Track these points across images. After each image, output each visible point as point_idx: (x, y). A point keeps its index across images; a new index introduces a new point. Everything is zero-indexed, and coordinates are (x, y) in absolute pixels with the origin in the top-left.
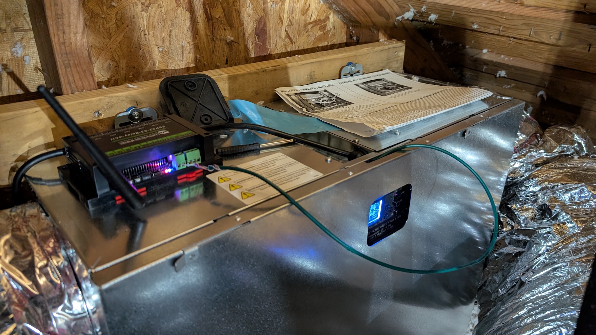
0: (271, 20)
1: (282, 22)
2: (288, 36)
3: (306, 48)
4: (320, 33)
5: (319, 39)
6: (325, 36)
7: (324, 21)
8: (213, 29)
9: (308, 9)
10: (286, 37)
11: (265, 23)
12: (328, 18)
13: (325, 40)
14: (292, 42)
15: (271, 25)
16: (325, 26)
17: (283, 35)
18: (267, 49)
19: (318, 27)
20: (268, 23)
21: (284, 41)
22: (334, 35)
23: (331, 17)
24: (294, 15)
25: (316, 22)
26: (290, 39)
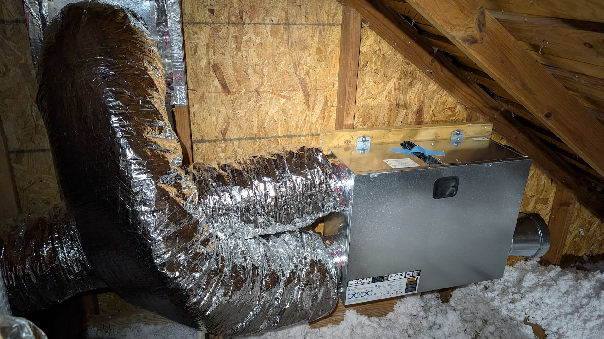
0: (426, 106)
1: (431, 107)
2: (433, 114)
3: (442, 119)
4: (451, 113)
5: (450, 116)
6: (454, 115)
7: (454, 108)
8: (398, 109)
9: (446, 102)
10: (432, 114)
11: (422, 108)
12: (456, 107)
13: (454, 117)
14: (435, 116)
15: (425, 109)
16: (454, 110)
17: (431, 113)
18: (422, 119)
19: (450, 111)
20: (424, 108)
21: (431, 115)
22: (459, 115)
23: (458, 106)
24: (438, 105)
25: (449, 108)
26: (434, 115)
